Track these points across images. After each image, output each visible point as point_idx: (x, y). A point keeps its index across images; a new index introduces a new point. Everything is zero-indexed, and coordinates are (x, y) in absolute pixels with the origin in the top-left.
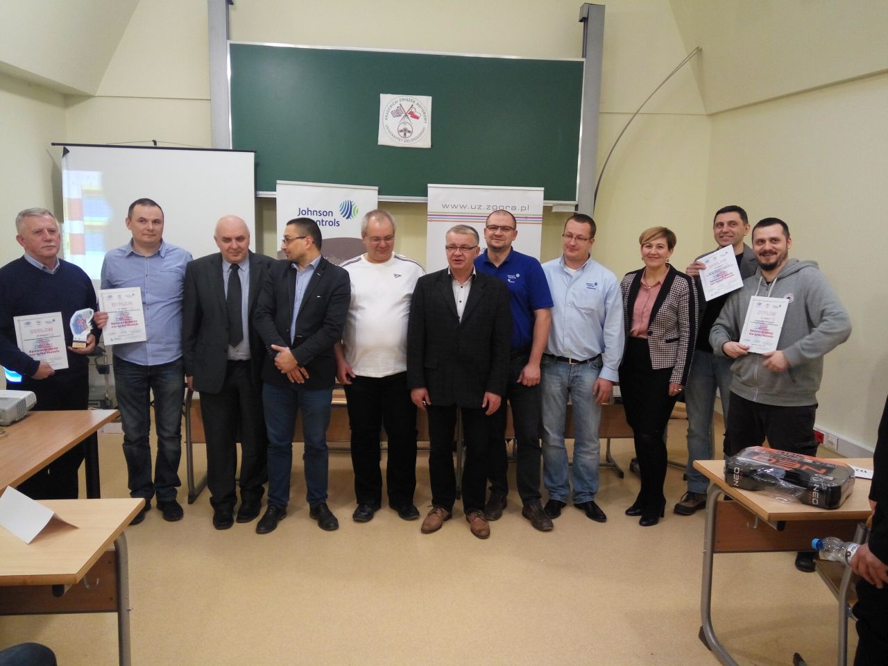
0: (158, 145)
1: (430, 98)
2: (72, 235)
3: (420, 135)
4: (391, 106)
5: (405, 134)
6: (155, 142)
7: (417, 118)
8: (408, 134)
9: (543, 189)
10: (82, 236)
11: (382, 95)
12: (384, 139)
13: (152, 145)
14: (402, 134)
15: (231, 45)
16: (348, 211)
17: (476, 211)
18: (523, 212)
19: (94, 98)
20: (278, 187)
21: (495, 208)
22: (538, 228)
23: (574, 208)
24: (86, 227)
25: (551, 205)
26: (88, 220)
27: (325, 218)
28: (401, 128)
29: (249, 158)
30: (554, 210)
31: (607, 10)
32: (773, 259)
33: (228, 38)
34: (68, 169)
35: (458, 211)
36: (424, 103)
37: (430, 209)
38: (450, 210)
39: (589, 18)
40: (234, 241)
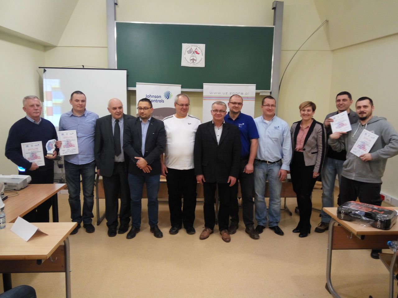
0: (85, 67)
1: (204, 45)
2: (47, 107)
3: (200, 62)
4: (187, 49)
5: (193, 61)
6: (83, 66)
7: (199, 54)
8: (194, 61)
9: (255, 85)
10: (52, 108)
11: (183, 44)
12: (184, 63)
13: (82, 67)
14: (192, 61)
15: (117, 23)
16: (168, 96)
17: (225, 95)
18: (246, 96)
19: (57, 48)
20: (137, 85)
21: (233, 93)
22: (254, 102)
23: (269, 93)
24: (54, 104)
25: (259, 92)
26: (54, 101)
27: (158, 99)
28: (192, 58)
29: (124, 72)
30: (261, 94)
31: (285, 4)
32: (365, 115)
33: (115, 20)
34: (46, 78)
35: (217, 95)
36: (201, 47)
37: (204, 94)
38: (213, 95)
39: (276, 8)
40: (118, 109)
